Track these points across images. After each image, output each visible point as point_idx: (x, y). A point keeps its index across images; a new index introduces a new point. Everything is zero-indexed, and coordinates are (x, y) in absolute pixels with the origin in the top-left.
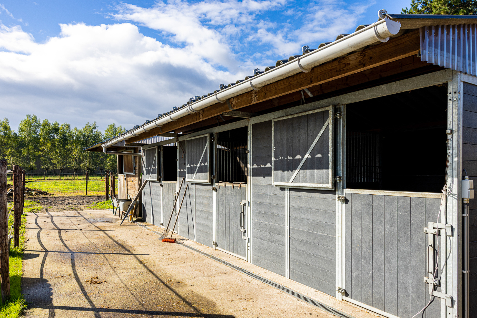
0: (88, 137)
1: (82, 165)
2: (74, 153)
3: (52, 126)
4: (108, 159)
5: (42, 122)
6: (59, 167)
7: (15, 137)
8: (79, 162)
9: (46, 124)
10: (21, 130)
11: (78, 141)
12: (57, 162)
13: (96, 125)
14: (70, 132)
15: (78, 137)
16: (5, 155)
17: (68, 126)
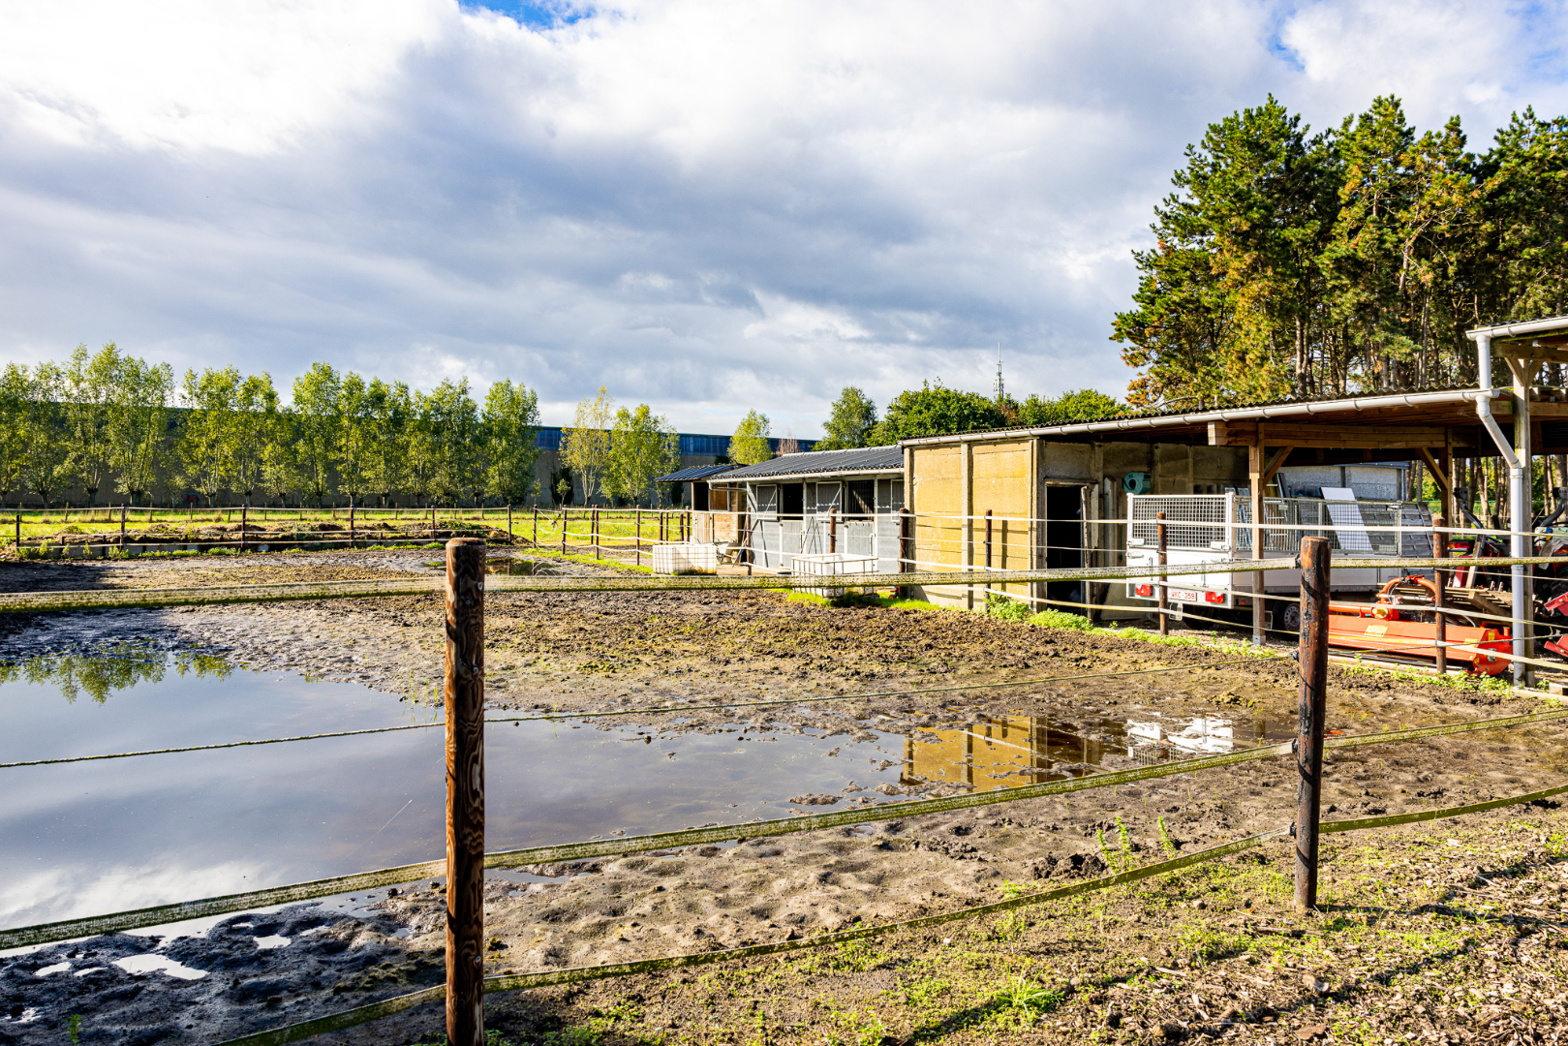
0: (450, 413)
1: (432, 484)
2: (412, 453)
3: (367, 391)
4: (491, 470)
5: (343, 380)
6: (381, 487)
7: (290, 417)
8: (424, 475)
9: (355, 386)
10: (299, 400)
11: (423, 426)
12: (375, 476)
13: (469, 385)
14: (407, 403)
15: (426, 416)
16: (261, 462)
17: (404, 389)
